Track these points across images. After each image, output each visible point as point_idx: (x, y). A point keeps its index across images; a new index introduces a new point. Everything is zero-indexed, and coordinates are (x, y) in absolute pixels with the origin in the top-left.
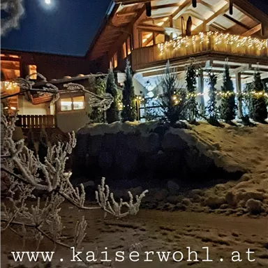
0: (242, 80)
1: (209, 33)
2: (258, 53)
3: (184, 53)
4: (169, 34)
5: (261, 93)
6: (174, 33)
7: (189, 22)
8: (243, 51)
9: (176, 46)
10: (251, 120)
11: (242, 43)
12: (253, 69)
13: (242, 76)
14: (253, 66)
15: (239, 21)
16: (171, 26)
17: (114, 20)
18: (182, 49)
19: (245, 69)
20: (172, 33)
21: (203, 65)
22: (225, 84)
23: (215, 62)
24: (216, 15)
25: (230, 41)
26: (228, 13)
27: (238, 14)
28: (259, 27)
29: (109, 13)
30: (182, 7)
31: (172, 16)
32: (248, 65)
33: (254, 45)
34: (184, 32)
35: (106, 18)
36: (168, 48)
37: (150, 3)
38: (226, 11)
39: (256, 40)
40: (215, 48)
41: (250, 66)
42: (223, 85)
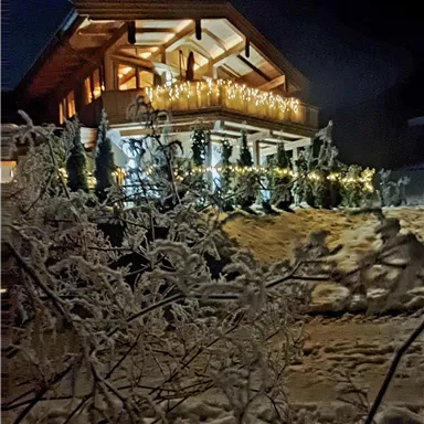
0: (261, 150)
1: (220, 82)
2: (282, 116)
3: (184, 106)
4: (160, 74)
5: (285, 171)
6: (168, 72)
7: (191, 60)
8: (263, 112)
9: (173, 94)
10: (273, 207)
11: (262, 100)
12: (275, 137)
13: (261, 145)
14: (275, 132)
15: (258, 67)
16: (164, 62)
17: (72, 41)
18: (182, 100)
19: (264, 135)
20: (164, 73)
21: (212, 126)
22: (242, 156)
23: (226, 123)
24: (227, 54)
25: (246, 96)
26: (243, 54)
27: (256, 57)
28: (282, 80)
29: (66, 28)
30: (180, 36)
31: (165, 46)
32: (268, 131)
33: (277, 104)
34: (184, 74)
35: (58, 34)
36: (160, 95)
37: (134, 23)
38: (241, 50)
39: (279, 99)
40: (228, 104)
41: (271, 133)
42: (239, 158)
